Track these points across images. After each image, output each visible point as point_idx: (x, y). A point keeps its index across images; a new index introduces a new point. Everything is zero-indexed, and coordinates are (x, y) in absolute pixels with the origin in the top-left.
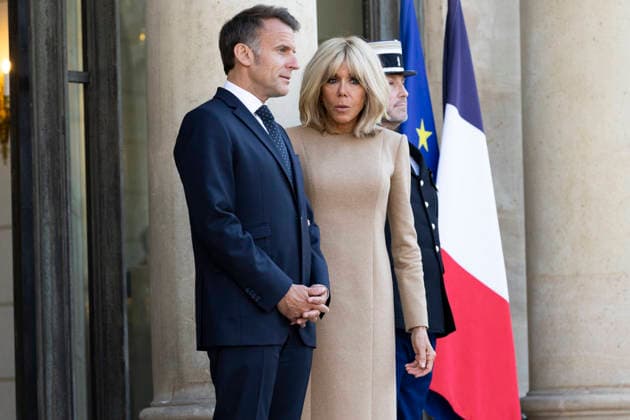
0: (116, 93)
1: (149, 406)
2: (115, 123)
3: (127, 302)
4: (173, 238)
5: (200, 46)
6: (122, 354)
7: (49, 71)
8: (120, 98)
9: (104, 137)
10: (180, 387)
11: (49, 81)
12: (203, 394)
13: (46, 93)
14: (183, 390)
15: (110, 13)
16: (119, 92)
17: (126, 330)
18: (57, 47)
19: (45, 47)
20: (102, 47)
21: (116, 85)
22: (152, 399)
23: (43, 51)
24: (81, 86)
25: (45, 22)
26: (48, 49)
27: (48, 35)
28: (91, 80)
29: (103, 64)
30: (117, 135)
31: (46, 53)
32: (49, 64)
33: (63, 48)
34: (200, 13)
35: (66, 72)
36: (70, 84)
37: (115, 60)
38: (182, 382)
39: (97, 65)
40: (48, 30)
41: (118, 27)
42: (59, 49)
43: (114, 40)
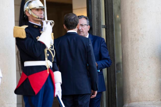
0: (113, 30)
2: (113, 38)
3: (116, 81)
4: (128, 66)
5: (134, 18)
6: (115, 94)
7: (97, 25)
8: (114, 31)
9: (110, 41)
10: (130, 102)
11: (97, 28)
12: (136, 104)
13: (96, 31)
14: (131, 103)
15: (112, 11)
16: (114, 30)
17: (116, 88)
18: (99, 19)
19: (96, 19)
20: (110, 19)
21: (113, 29)
22: (123, 105)
23: (95, 20)
24: (105, 29)
25: (96, 13)
26: (97, 20)
27: (97, 17)
28: (107, 27)
29: (110, 24)
30: (114, 40)
31: (96, 21)
32: (97, 23)
33: (100, 20)
34: (134, 10)
35: (101, 26)
36: (102, 28)
37: (113, 22)
38: (130, 101)
39: (109, 23)
40: (97, 15)
41: (114, 14)
42: (99, 20)
43: (113, 17)
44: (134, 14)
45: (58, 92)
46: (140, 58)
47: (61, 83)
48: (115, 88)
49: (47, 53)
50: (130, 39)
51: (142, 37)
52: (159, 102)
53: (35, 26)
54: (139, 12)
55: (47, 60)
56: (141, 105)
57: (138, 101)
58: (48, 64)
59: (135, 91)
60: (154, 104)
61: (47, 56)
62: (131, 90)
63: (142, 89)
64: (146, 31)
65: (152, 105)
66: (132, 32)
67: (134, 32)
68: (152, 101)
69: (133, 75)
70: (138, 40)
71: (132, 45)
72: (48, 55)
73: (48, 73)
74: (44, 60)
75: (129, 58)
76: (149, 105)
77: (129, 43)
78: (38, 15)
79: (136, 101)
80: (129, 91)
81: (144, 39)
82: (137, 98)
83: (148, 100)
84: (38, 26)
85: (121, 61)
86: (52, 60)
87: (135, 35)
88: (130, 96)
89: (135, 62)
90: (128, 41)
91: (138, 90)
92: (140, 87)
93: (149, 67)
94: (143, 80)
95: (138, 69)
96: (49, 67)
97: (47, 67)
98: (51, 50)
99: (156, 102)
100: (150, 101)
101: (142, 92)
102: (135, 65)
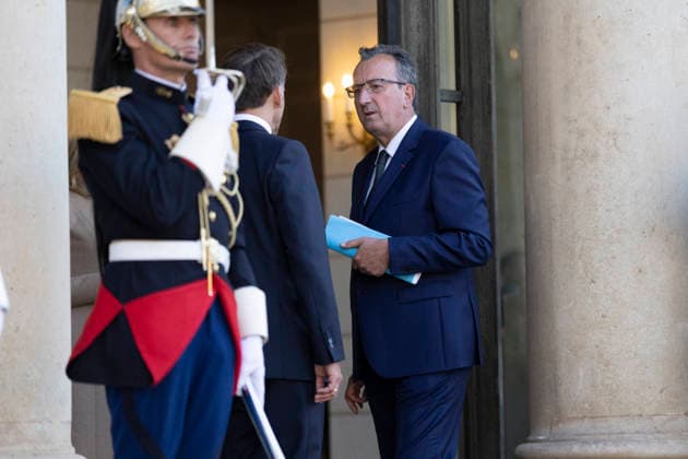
0: (490, 113)
1: (526, 441)
2: (489, 144)
3: (500, 332)
4: (550, 265)
5: (580, 62)
6: (496, 386)
8: (494, 118)
10: (558, 422)
12: (582, 430)
14: (561, 425)
15: (484, 29)
16: (494, 112)
17: (500, 361)
18: (429, 64)
20: (476, 65)
21: (490, 106)
22: (528, 433)
24: (453, 106)
25: (416, 38)
27: (419, 52)
28: (464, 100)
29: (476, 83)
30: (492, 155)
33: (435, 66)
34: (579, 28)
35: (438, 94)
36: (443, 105)
37: (490, 78)
38: (559, 417)
39: (470, 83)
40: (419, 47)
41: (492, 44)
42: (432, 66)
43: (489, 58)
44: (579, 43)
45: (252, 375)
46: (603, 234)
47: (263, 338)
48: (497, 360)
49: (210, 209)
50: (559, 153)
51: (611, 142)
52: (682, 422)
53: (160, 91)
54: (600, 35)
55: (207, 238)
56: (604, 434)
58: (210, 253)
59: (581, 374)
60: (659, 432)
61: (210, 219)
62: (563, 370)
63: (607, 364)
64: (629, 119)
65: (652, 433)
66: (570, 122)
67: (575, 121)
68: (650, 417)
69: (571, 304)
70: (595, 156)
71: (569, 179)
72: (213, 215)
73: (211, 293)
74: (196, 237)
75: (556, 234)
76: (637, 432)
77: (559, 166)
78: (173, 44)
79: (585, 417)
80: (555, 375)
81: (618, 149)
82: (586, 405)
83: (635, 411)
84: (175, 91)
85: (522, 243)
86: (230, 238)
87: (581, 134)
88: (557, 396)
89: (582, 249)
90: (553, 158)
91: (592, 370)
92: (601, 355)
93: (640, 271)
94: (616, 327)
95: (593, 282)
96: (217, 268)
97: (205, 268)
98: (228, 197)
99: (669, 420)
100: (641, 415)
101: (609, 378)
102: (580, 263)
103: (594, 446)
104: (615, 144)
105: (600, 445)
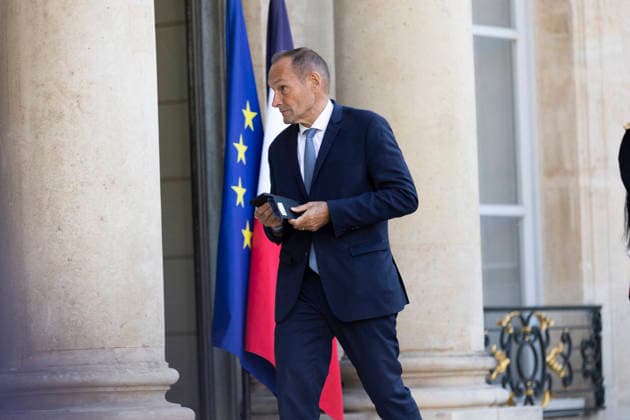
4: (21, 214)
5: (46, 33)
10: (29, 355)
12: (52, 362)
14: (31, 358)
44: (45, 15)
46: (69, 187)
50: (27, 114)
51: (75, 104)
52: (140, 353)
54: (64, 9)
56: (71, 365)
57: (59, 351)
60: (119, 363)
62: (32, 308)
63: (73, 303)
64: (91, 84)
65: (113, 364)
66: (37, 86)
67: (43, 85)
68: (112, 349)
69: (40, 249)
70: (61, 117)
71: (37, 137)
75: (25, 186)
76: (100, 363)
77: (27, 126)
79: (53, 350)
80: (25, 312)
81: (82, 111)
82: (55, 340)
83: (98, 344)
87: (48, 97)
89: (50, 200)
90: (23, 117)
91: (60, 308)
92: (67, 295)
93: (102, 219)
94: (80, 269)
95: (59, 229)
99: (128, 353)
100: (103, 348)
101: (74, 315)
102: (48, 213)
103: (61, 376)
104: (79, 106)
105: (68, 375)
